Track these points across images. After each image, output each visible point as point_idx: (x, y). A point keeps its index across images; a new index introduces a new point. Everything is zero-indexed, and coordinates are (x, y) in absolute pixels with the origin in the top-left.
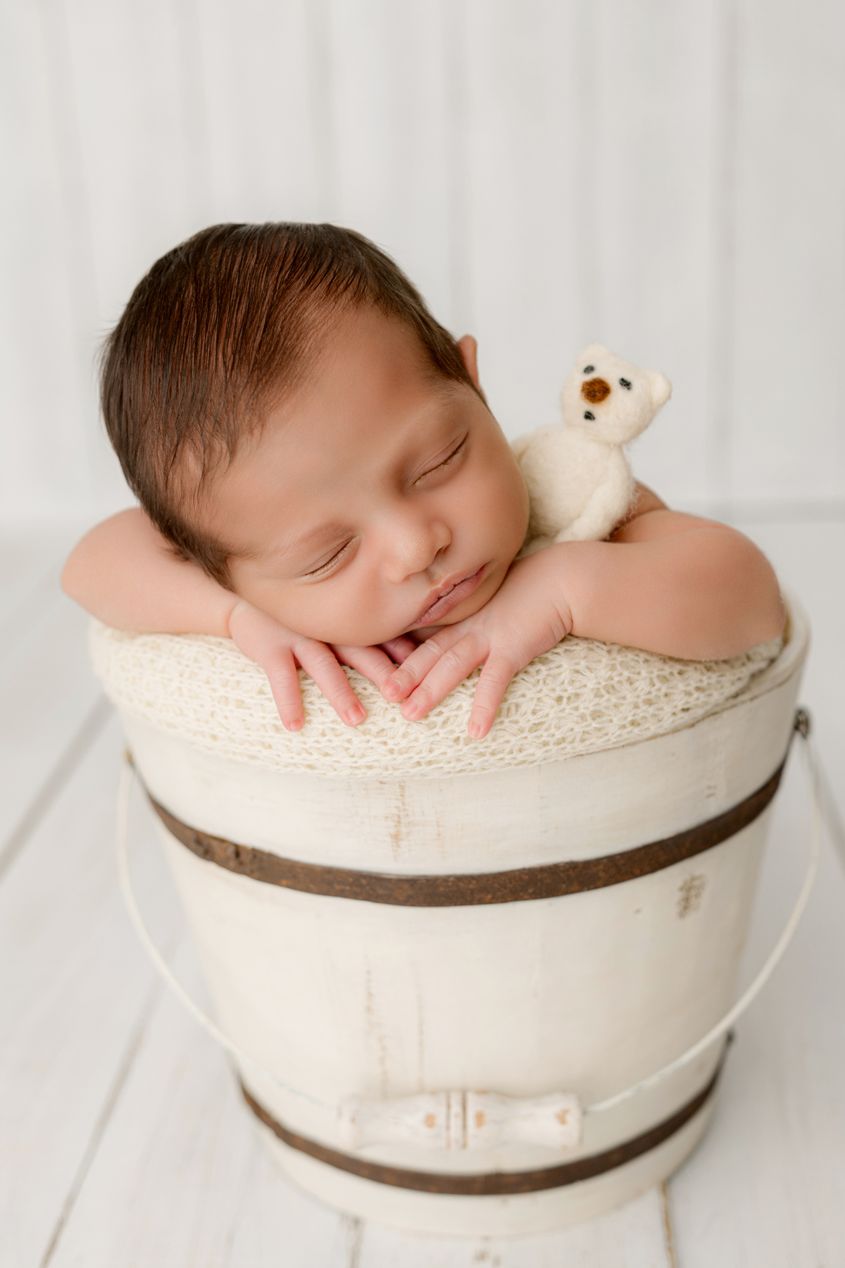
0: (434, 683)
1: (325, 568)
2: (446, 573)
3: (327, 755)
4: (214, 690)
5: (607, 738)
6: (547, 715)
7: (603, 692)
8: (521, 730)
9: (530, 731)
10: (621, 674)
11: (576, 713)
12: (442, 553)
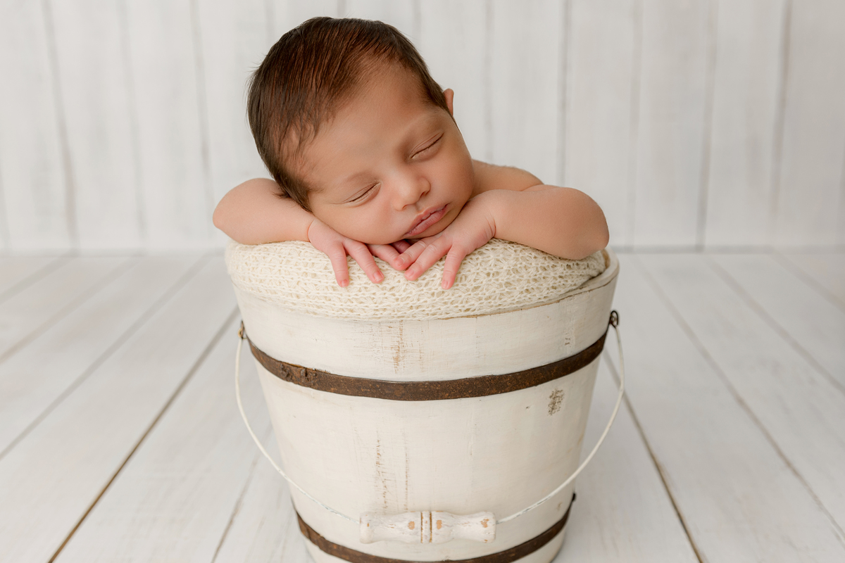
0: (423, 261)
1: (363, 197)
2: (426, 206)
3: (361, 303)
4: (300, 269)
5: (513, 298)
6: (482, 282)
7: (512, 272)
8: (468, 290)
9: (473, 290)
10: (521, 264)
11: (497, 283)
12: (424, 195)
